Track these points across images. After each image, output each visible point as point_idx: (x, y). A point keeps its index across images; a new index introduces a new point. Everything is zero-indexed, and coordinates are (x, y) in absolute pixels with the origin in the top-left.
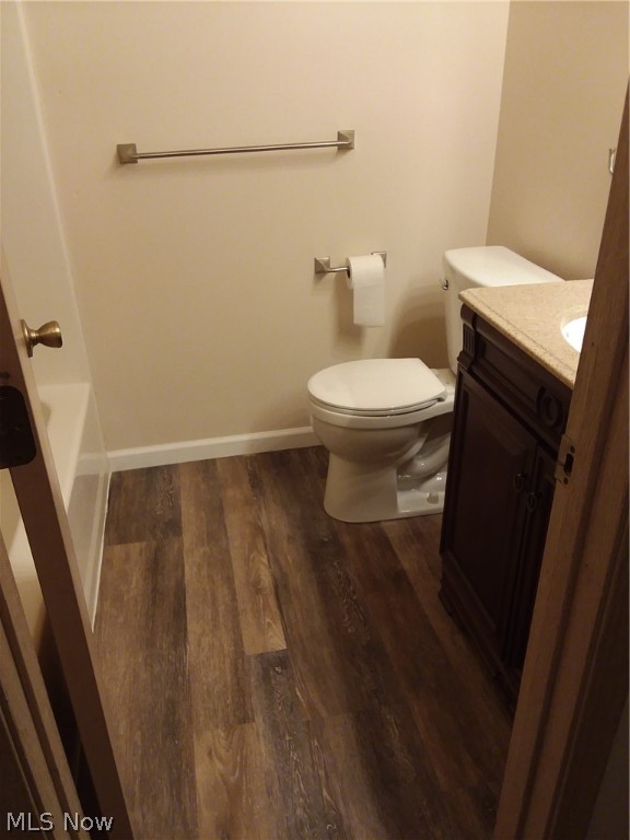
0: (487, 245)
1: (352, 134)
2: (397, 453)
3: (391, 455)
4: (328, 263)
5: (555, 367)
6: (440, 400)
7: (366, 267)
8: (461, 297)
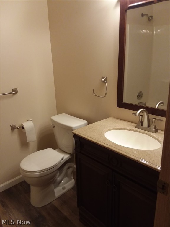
0: (57, 114)
1: (16, 89)
2: (53, 179)
3: (51, 181)
4: (15, 126)
5: (116, 150)
6: (62, 159)
7: (28, 125)
8: (73, 133)
